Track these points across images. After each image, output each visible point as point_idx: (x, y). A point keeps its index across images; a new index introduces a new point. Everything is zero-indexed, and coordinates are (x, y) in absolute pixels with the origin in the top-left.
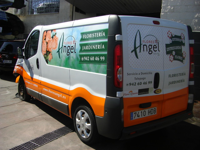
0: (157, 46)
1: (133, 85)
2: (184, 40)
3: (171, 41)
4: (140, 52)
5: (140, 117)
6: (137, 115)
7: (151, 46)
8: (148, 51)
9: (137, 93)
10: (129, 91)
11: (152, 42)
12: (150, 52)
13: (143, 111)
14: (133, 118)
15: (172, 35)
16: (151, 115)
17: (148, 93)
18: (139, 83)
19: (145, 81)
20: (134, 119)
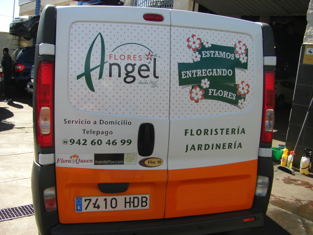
0: (151, 66)
1: (79, 144)
2: (247, 55)
3: (200, 56)
4: (100, 77)
5: (102, 209)
6: (95, 204)
7: (133, 66)
8: (123, 75)
9: (91, 161)
10: (71, 155)
11: (137, 58)
12: (129, 80)
13: (109, 198)
14: (81, 208)
15: (201, 44)
16: (132, 208)
17: (123, 164)
18: (96, 141)
19: (111, 138)
20: (84, 210)
